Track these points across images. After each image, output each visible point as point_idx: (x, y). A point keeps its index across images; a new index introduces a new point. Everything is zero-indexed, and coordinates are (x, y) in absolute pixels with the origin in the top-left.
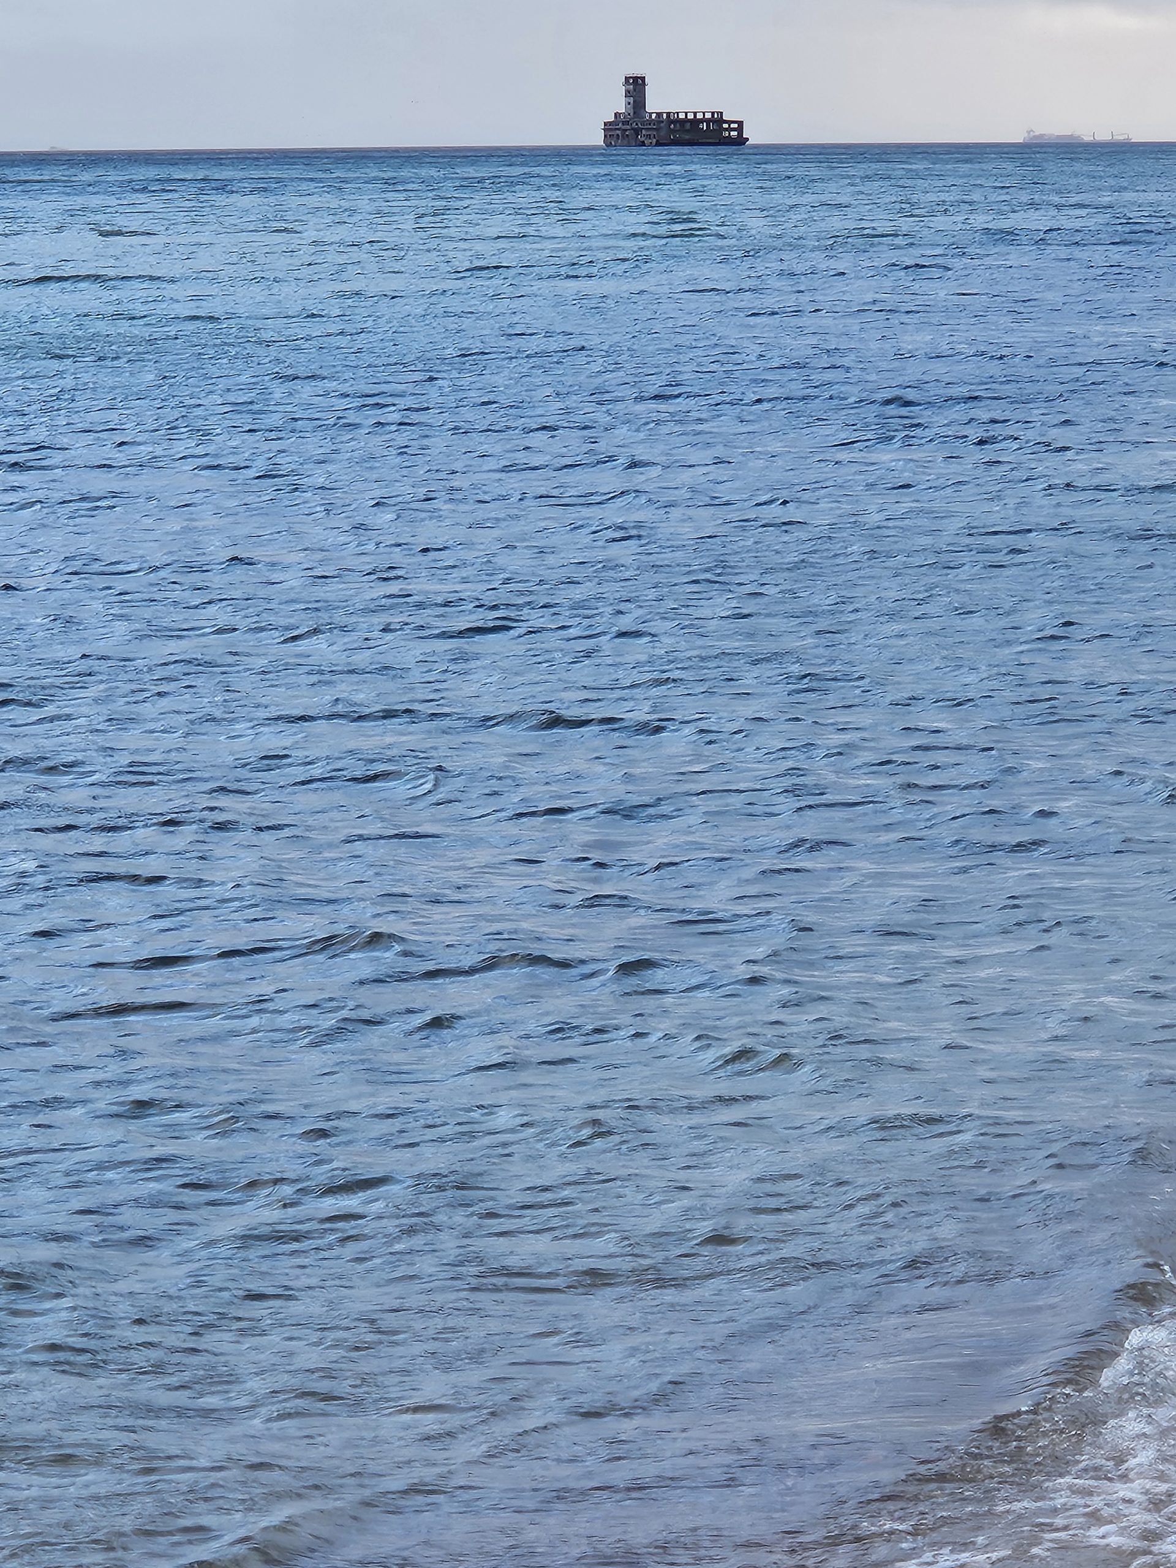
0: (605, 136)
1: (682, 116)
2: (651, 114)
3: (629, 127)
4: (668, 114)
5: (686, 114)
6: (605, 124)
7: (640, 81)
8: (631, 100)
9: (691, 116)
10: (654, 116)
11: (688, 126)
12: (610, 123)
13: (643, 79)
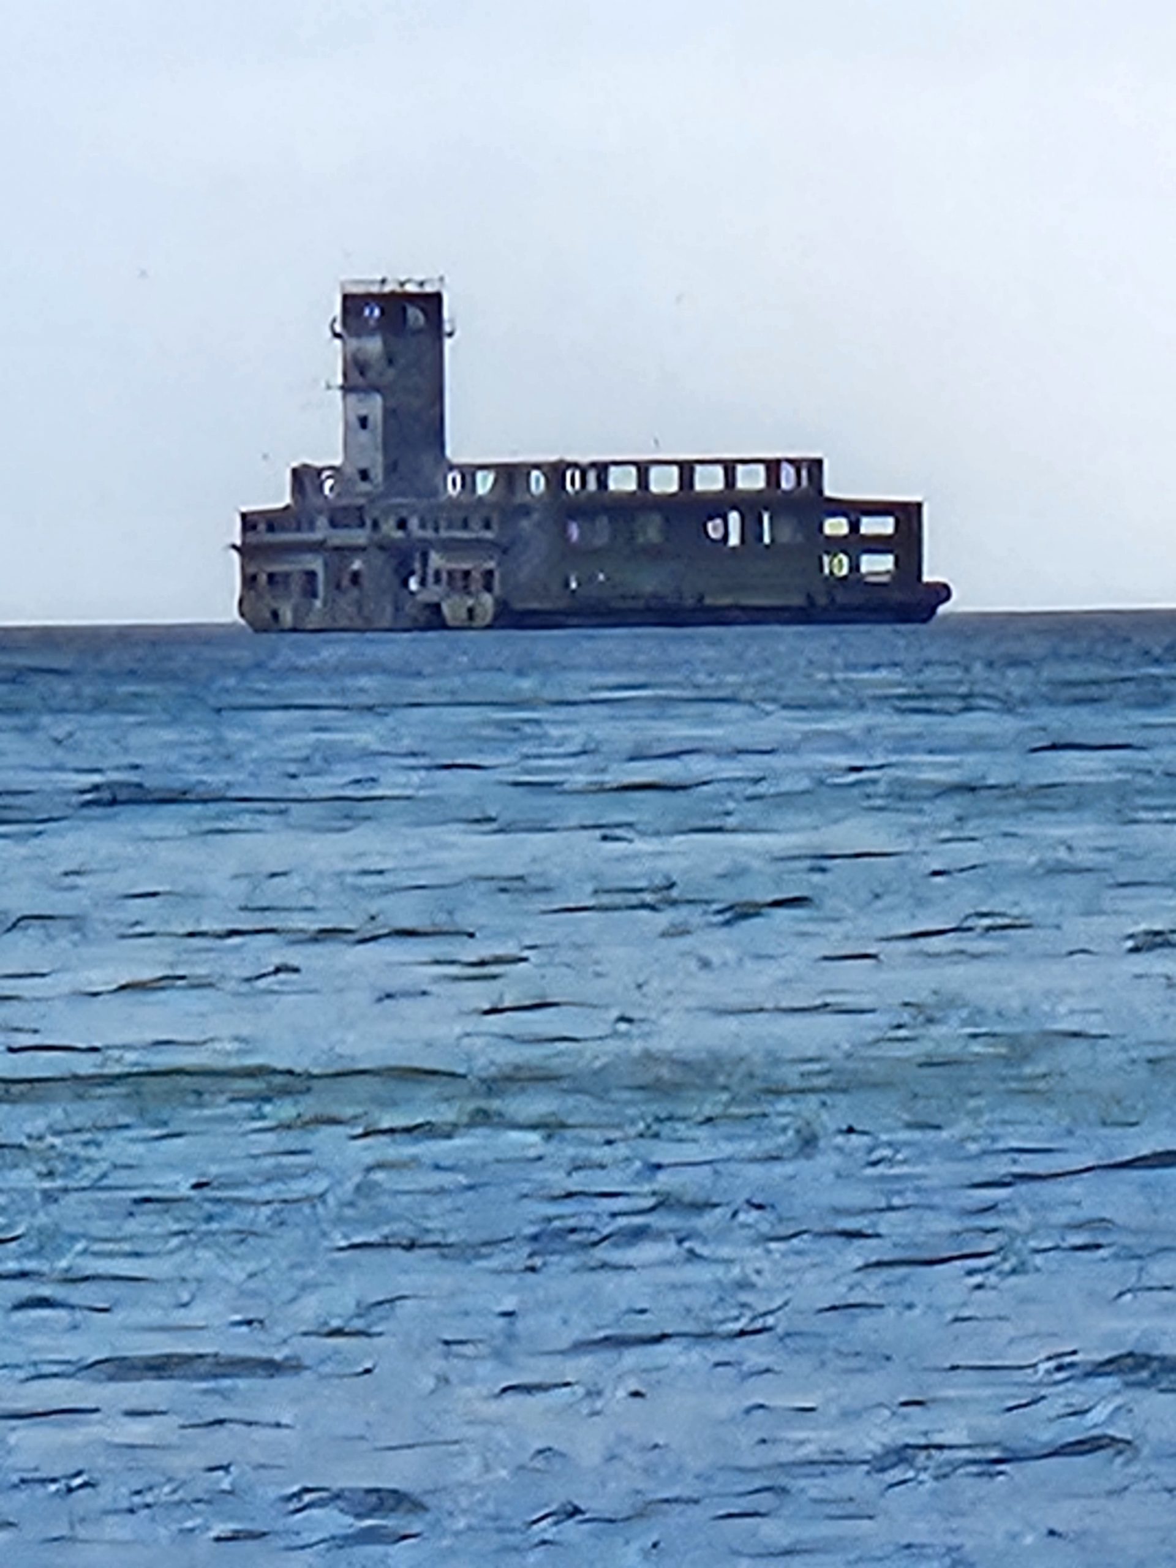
0: (249, 581)
1: (622, 482)
2: (468, 473)
3: (359, 537)
4: (556, 471)
5: (643, 469)
6: (248, 522)
7: (415, 315)
8: (374, 408)
9: (665, 482)
10: (484, 483)
11: (652, 531)
12: (272, 520)
13: (432, 302)
